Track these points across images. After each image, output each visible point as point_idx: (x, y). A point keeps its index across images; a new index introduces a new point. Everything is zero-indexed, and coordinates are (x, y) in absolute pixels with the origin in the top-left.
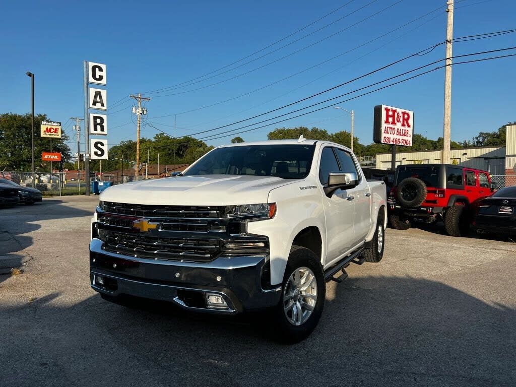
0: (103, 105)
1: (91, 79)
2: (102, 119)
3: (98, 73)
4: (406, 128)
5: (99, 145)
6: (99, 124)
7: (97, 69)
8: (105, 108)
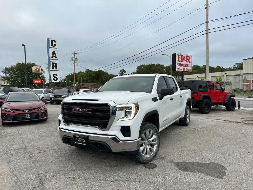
0: (56, 57)
2: (56, 64)
4: (188, 63)
7: (53, 41)
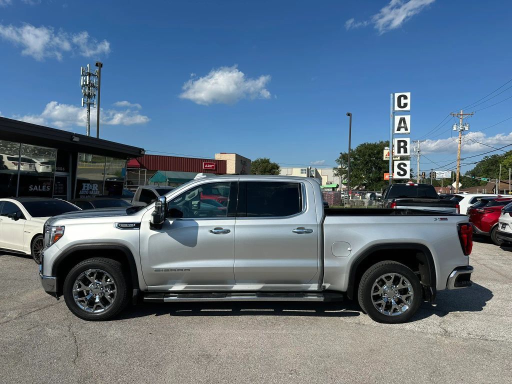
0: (406, 129)
1: (397, 108)
2: (405, 142)
3: (403, 101)
5: (402, 166)
6: (402, 147)
7: (402, 98)
8: (409, 131)
